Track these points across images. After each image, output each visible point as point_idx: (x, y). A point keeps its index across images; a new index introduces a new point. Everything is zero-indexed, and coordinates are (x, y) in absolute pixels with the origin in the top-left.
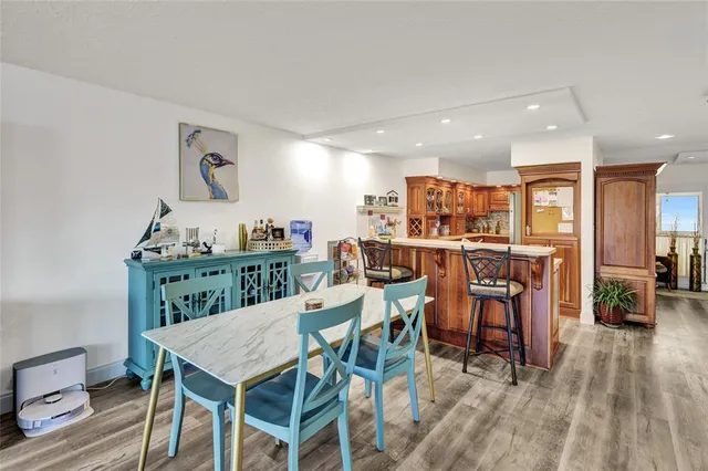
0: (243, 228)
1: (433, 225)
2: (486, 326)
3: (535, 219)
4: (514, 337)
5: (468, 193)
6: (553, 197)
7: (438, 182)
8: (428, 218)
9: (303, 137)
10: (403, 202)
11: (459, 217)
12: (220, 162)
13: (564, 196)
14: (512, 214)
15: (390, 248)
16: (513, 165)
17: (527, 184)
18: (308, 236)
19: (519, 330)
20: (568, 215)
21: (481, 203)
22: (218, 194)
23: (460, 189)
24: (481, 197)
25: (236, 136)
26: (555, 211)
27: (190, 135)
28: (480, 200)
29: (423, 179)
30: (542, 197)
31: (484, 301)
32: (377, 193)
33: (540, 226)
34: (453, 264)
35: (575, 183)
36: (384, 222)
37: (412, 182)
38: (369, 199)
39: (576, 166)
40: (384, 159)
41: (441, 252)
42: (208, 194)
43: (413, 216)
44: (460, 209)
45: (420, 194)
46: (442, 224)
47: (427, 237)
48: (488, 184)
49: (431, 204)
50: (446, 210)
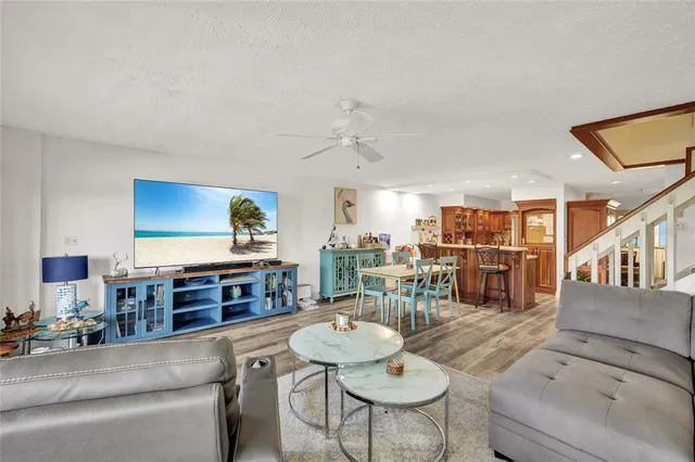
0: (360, 237)
1: (460, 238)
2: (491, 289)
3: (528, 234)
4: (504, 294)
5: (487, 216)
6: (540, 220)
7: (463, 209)
8: (457, 233)
9: (383, 188)
10: (439, 223)
11: (479, 233)
12: (350, 205)
13: (547, 219)
14: (513, 231)
15: (436, 248)
16: (513, 200)
17: (523, 212)
18: (388, 242)
19: (507, 291)
20: (549, 231)
21: (497, 222)
22: (349, 221)
23: (480, 214)
24: (497, 219)
25: (355, 191)
26: (542, 229)
27: (339, 192)
28: (496, 221)
29: (453, 209)
30: (533, 220)
31: (489, 274)
32: (424, 217)
33: (532, 239)
34: (471, 257)
35: (554, 211)
36: (431, 235)
37: (445, 210)
38: (419, 221)
39: (553, 202)
40: (428, 198)
41: (465, 250)
42: (345, 220)
43: (447, 232)
44: (480, 228)
45: (451, 219)
46: (466, 237)
47: (456, 243)
48: (503, 209)
49: (458, 224)
50: (469, 228)
